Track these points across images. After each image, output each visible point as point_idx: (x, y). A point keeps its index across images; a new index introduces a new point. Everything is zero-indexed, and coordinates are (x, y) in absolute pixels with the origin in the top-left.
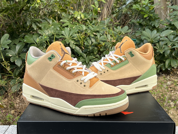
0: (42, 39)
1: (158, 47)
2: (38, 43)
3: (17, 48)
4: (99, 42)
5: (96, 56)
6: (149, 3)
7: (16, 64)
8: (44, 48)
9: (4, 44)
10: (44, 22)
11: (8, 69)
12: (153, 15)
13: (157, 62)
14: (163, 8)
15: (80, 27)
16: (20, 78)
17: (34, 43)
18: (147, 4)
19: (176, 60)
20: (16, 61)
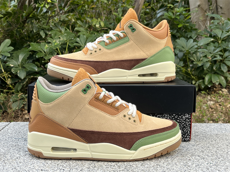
1: (195, 59)
3: (21, 58)
6: (185, 10)
7: (18, 75)
9: (4, 52)
10: (55, 30)
11: (9, 82)
12: (190, 24)
13: (195, 78)
17: (41, 52)
18: (182, 12)
19: (218, 75)
20: (19, 73)
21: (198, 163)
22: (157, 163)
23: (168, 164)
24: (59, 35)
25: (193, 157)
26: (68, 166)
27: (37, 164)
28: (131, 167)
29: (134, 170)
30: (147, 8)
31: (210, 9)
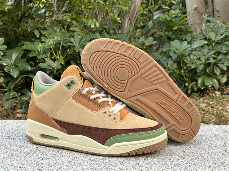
0: (45, 45)
1: (189, 61)
2: (41, 51)
3: (14, 57)
7: (11, 74)
8: (47, 56)
10: (50, 29)
11: (1, 80)
12: (185, 27)
13: (188, 80)
14: (197, 21)
15: (94, 36)
16: (15, 92)
17: (35, 51)
18: (178, 14)
19: (211, 78)
20: (12, 71)
21: (177, 162)
22: (136, 162)
23: (147, 163)
24: (54, 35)
25: (173, 157)
26: (47, 164)
27: (17, 161)
28: (111, 165)
29: (112, 168)
30: (145, 9)
31: (206, 12)
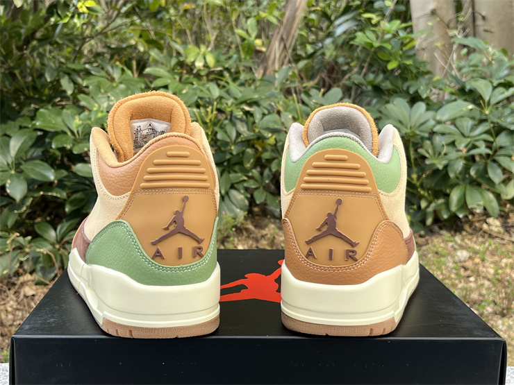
0: (90, 119)
1: (430, 151)
2: (78, 132)
3: (14, 147)
4: (259, 132)
5: (250, 174)
6: (403, 28)
7: (8, 191)
10: (97, 74)
12: (414, 62)
13: (426, 194)
14: (439, 44)
15: (204, 89)
16: (18, 234)
17: (65, 133)
18: (397, 32)
19: (480, 189)
20: (10, 184)
30: (313, 9)
31: (458, 21)
